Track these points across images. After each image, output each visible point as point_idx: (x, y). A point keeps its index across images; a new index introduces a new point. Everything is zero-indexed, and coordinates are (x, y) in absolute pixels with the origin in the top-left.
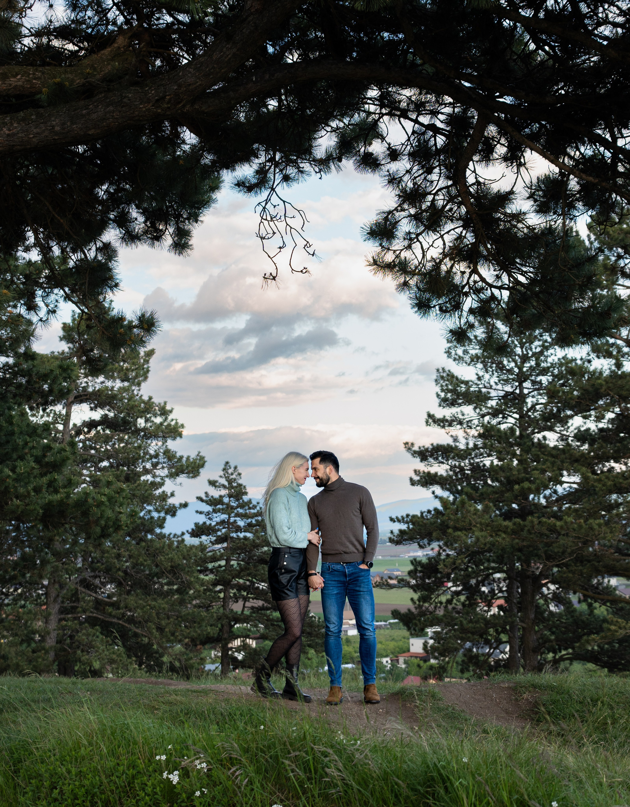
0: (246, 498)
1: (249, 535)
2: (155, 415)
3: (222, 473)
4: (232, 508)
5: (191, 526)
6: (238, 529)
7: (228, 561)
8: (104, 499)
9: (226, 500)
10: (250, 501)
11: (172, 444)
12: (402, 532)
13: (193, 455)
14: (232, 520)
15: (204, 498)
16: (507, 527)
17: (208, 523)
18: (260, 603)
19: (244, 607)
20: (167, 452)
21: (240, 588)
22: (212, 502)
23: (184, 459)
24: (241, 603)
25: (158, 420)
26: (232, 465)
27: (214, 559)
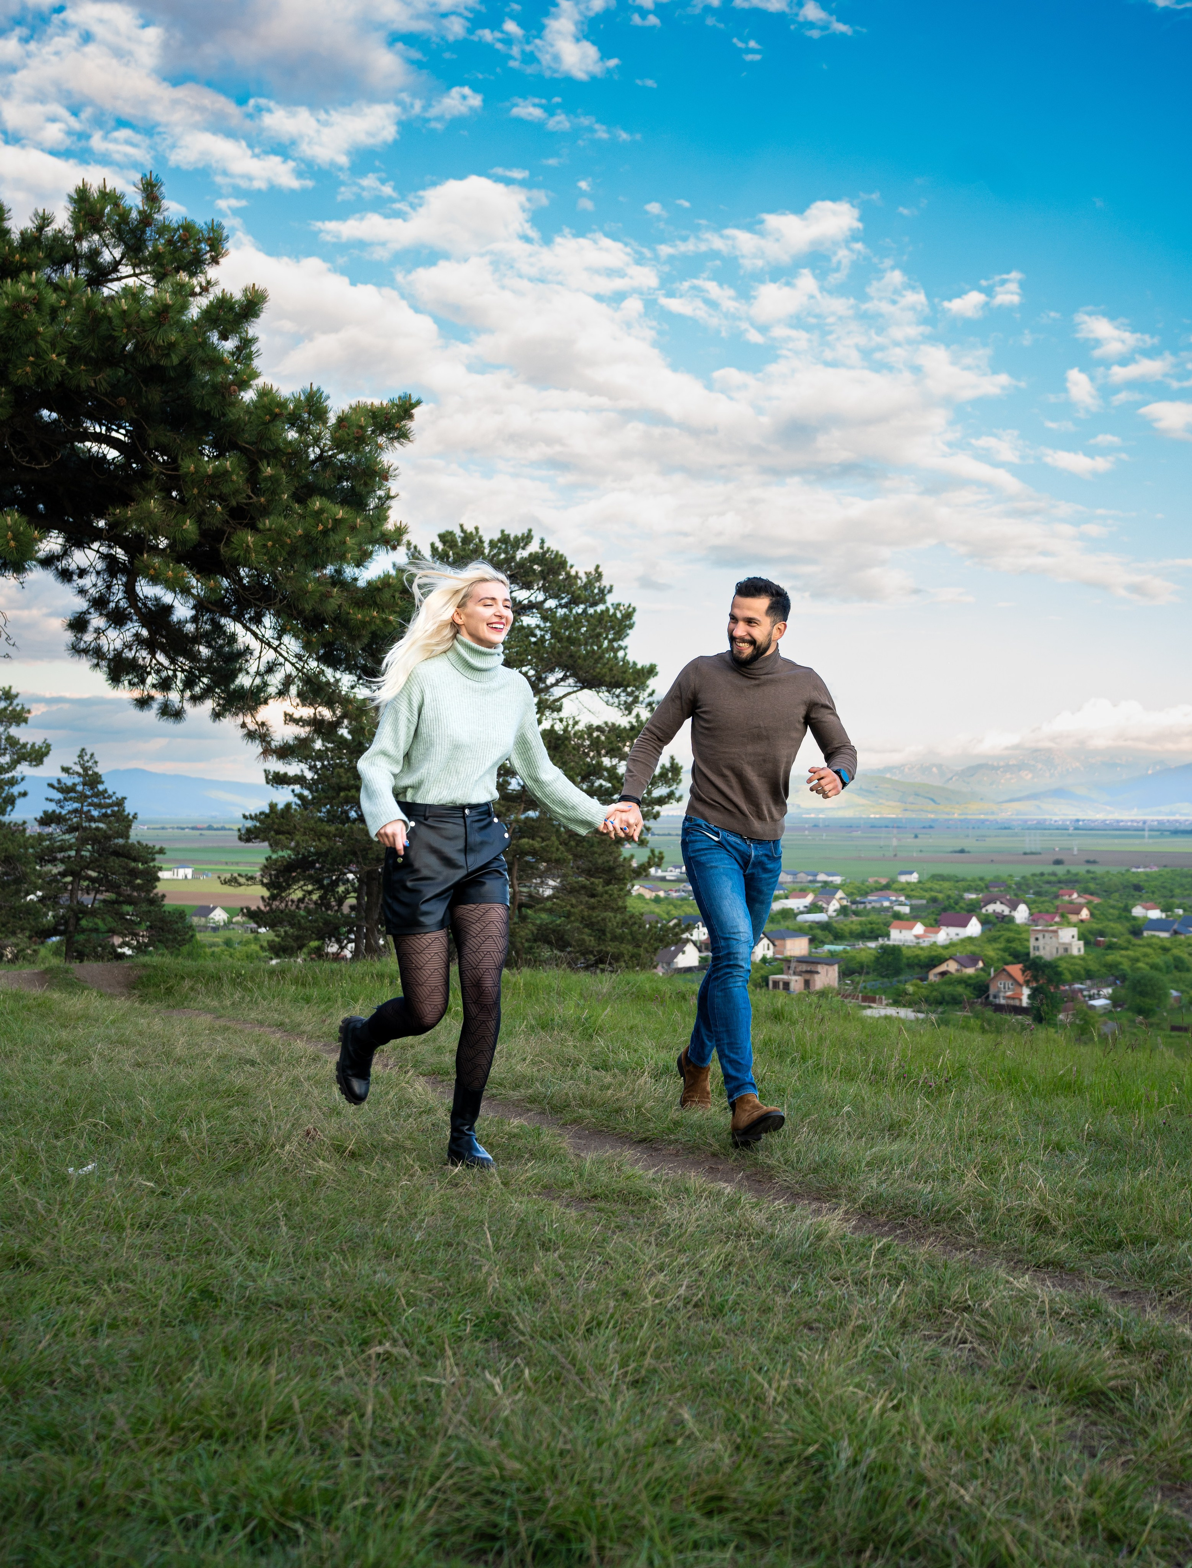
0: (101, 787)
1: (101, 825)
4: (87, 797)
5: (39, 814)
6: (92, 819)
7: (78, 851)
9: (80, 788)
10: (105, 791)
11: (14, 731)
12: (248, 830)
13: (39, 743)
14: (85, 809)
15: (56, 784)
17: (58, 811)
18: (112, 896)
19: (95, 899)
20: (9, 738)
21: (92, 880)
22: (65, 790)
24: (92, 896)
25: (2, 705)
26: (89, 752)
27: (62, 849)
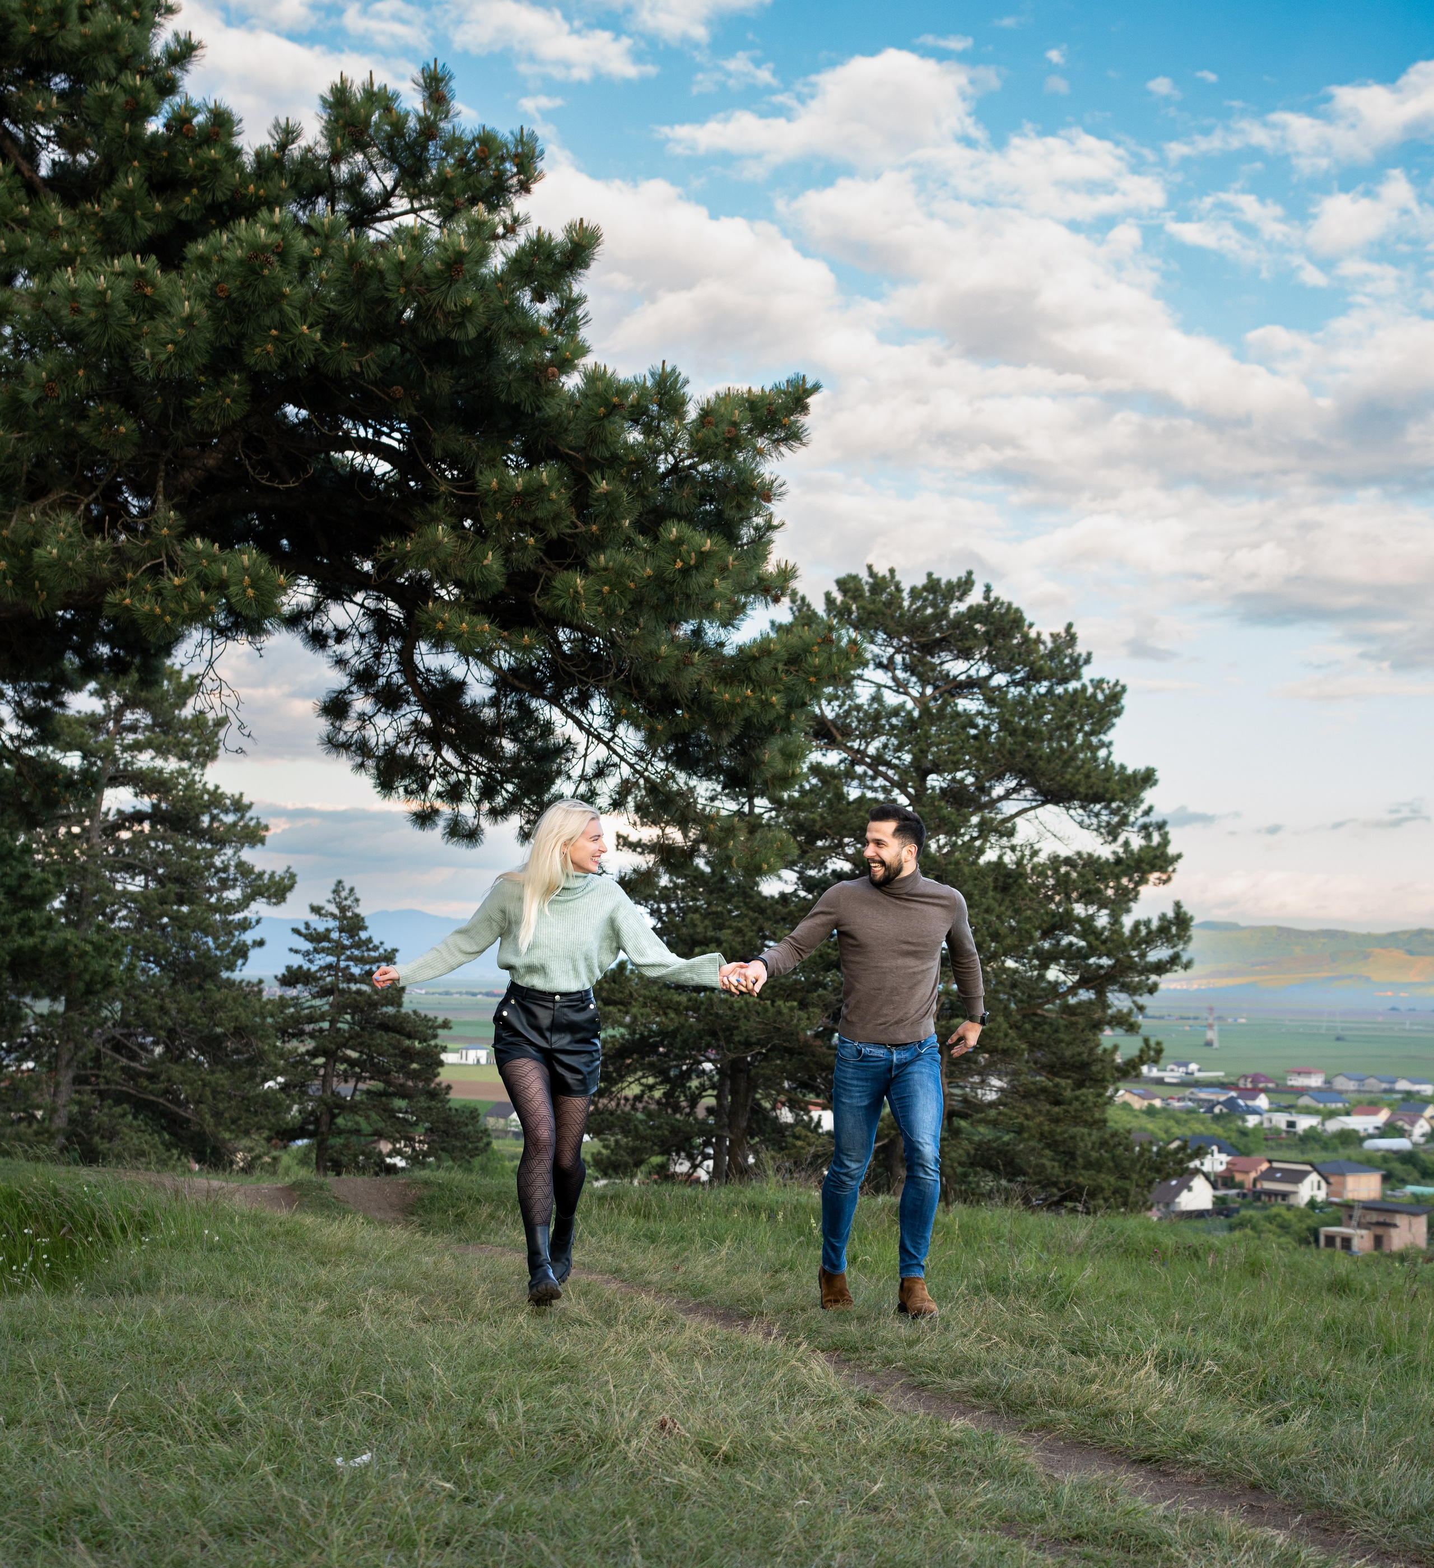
0: (363, 935)
1: (364, 988)
2: (226, 811)
3: (331, 896)
4: (345, 948)
5: (281, 971)
6: (351, 978)
7: (333, 1022)
8: (89, 948)
9: (335, 935)
10: (370, 940)
11: (247, 855)
13: (280, 871)
14: (343, 964)
15: (304, 931)
16: (679, 1003)
17: (306, 966)
18: (379, 1085)
19: (355, 1089)
20: (241, 865)
21: (352, 1063)
22: (315, 937)
23: (266, 876)
24: (351, 1084)
25: (229, 819)
26: (347, 886)
27: (311, 1019)
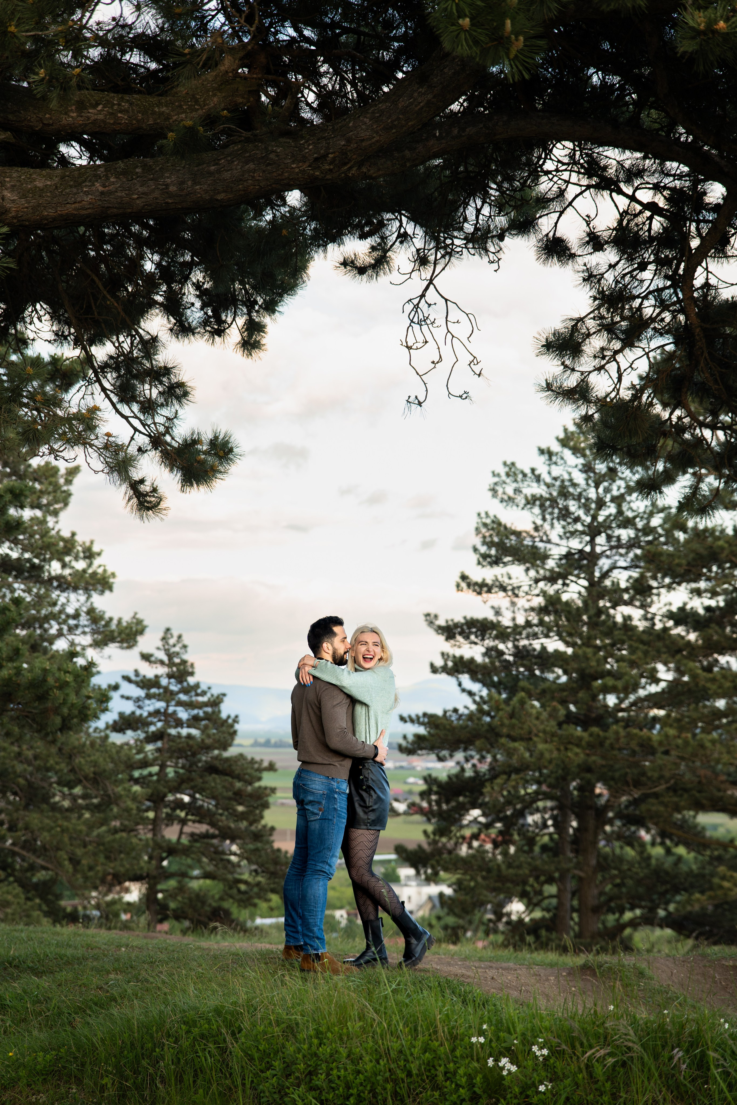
0: (192, 681)
1: (194, 732)
2: (77, 559)
3: (160, 644)
4: (173, 693)
6: (179, 723)
7: (163, 767)
9: (164, 682)
11: (98, 601)
12: (418, 737)
13: (127, 618)
14: (171, 710)
15: (133, 678)
17: (138, 712)
18: (203, 828)
19: (181, 833)
22: (145, 684)
23: (115, 622)
24: (176, 827)
25: (80, 565)
26: (176, 633)
27: (143, 764)
